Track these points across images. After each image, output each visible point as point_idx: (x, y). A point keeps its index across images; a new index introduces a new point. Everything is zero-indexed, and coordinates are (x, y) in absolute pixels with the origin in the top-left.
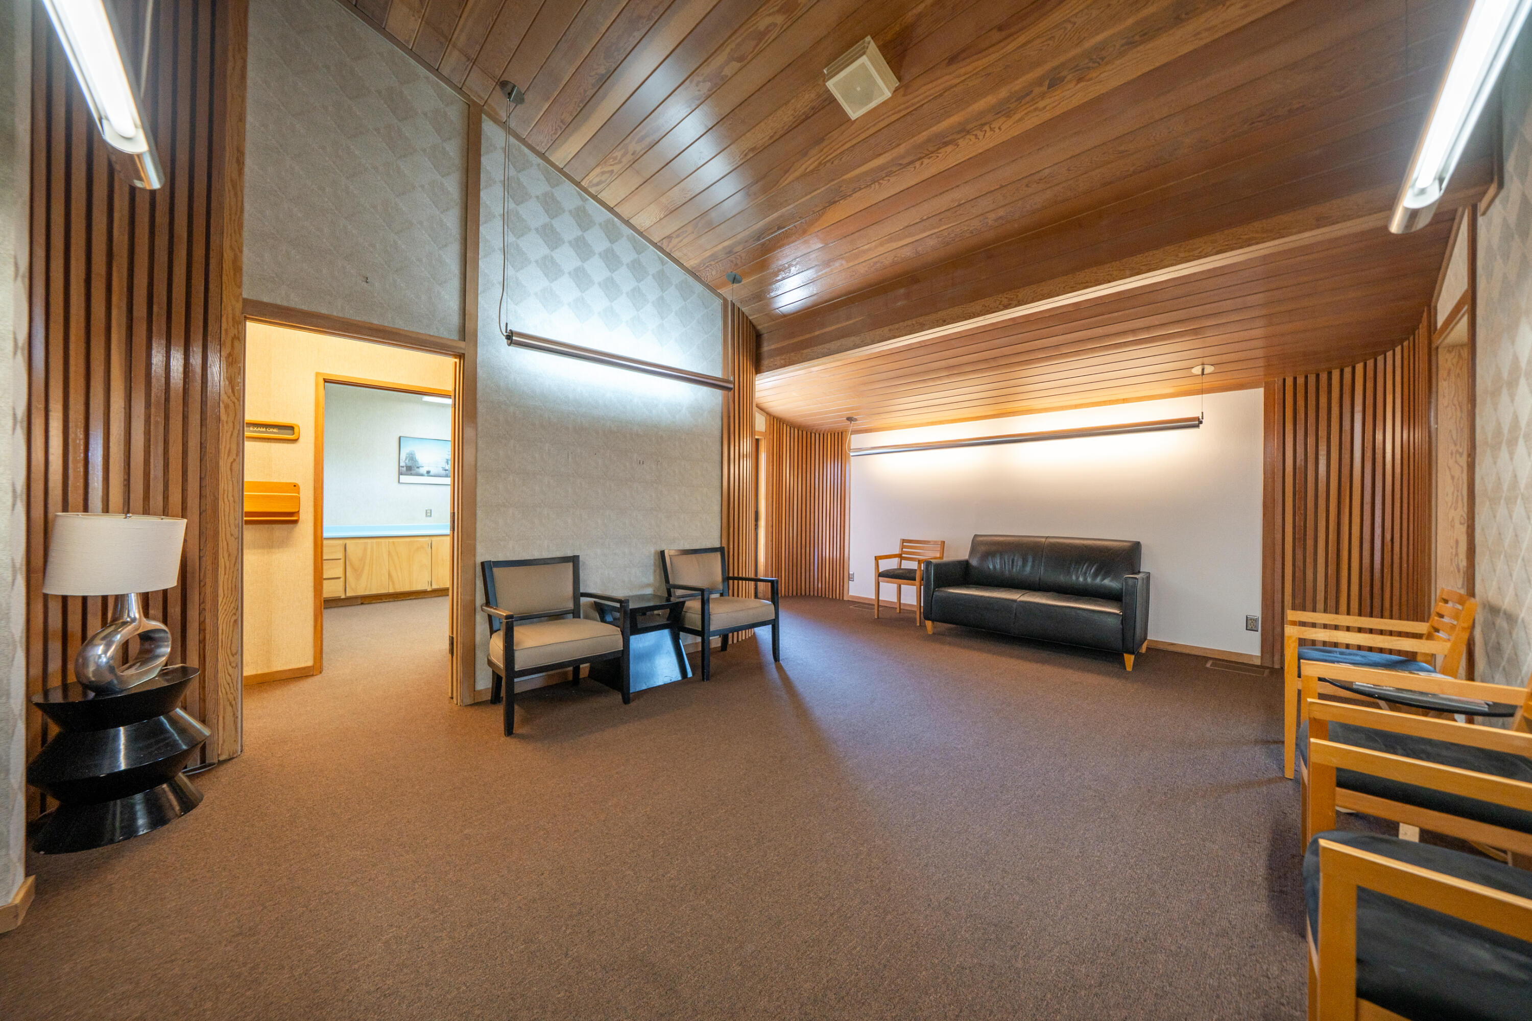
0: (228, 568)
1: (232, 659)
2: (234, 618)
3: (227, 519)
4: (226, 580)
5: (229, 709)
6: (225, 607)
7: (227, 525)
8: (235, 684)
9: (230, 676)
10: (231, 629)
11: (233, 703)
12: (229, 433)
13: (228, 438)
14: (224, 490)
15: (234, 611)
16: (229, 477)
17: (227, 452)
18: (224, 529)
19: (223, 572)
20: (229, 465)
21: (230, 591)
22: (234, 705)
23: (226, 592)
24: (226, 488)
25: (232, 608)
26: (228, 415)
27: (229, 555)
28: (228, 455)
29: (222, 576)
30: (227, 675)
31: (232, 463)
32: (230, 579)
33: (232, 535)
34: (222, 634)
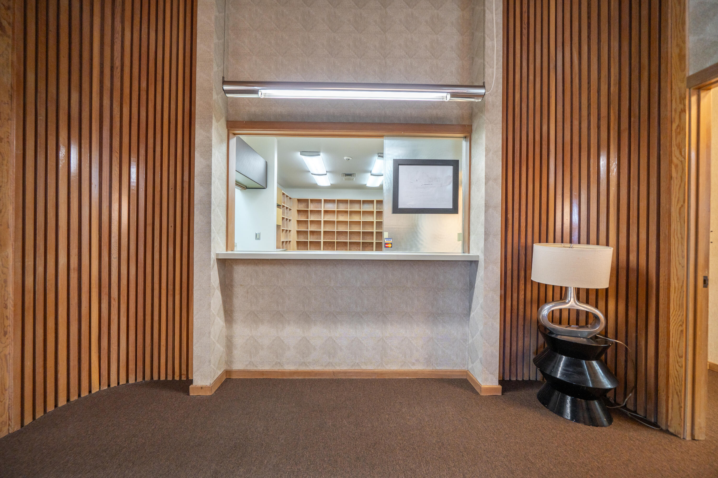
0: (677, 288)
1: (679, 360)
2: (680, 328)
3: (676, 252)
4: (675, 298)
5: (676, 396)
6: (674, 318)
7: (677, 256)
8: (680, 379)
9: (677, 372)
10: (679, 336)
11: (679, 393)
12: (678, 186)
13: (677, 190)
14: (674, 230)
15: (681, 323)
16: (678, 220)
17: (676, 200)
18: (674, 259)
19: (673, 291)
20: (678, 210)
21: (678, 307)
22: (679, 395)
23: (675, 307)
24: (676, 228)
25: (679, 320)
26: (677, 173)
27: (678, 279)
28: (678, 203)
29: (673, 294)
30: (675, 370)
31: (680, 208)
32: (679, 297)
33: (680, 264)
34: (673, 337)
